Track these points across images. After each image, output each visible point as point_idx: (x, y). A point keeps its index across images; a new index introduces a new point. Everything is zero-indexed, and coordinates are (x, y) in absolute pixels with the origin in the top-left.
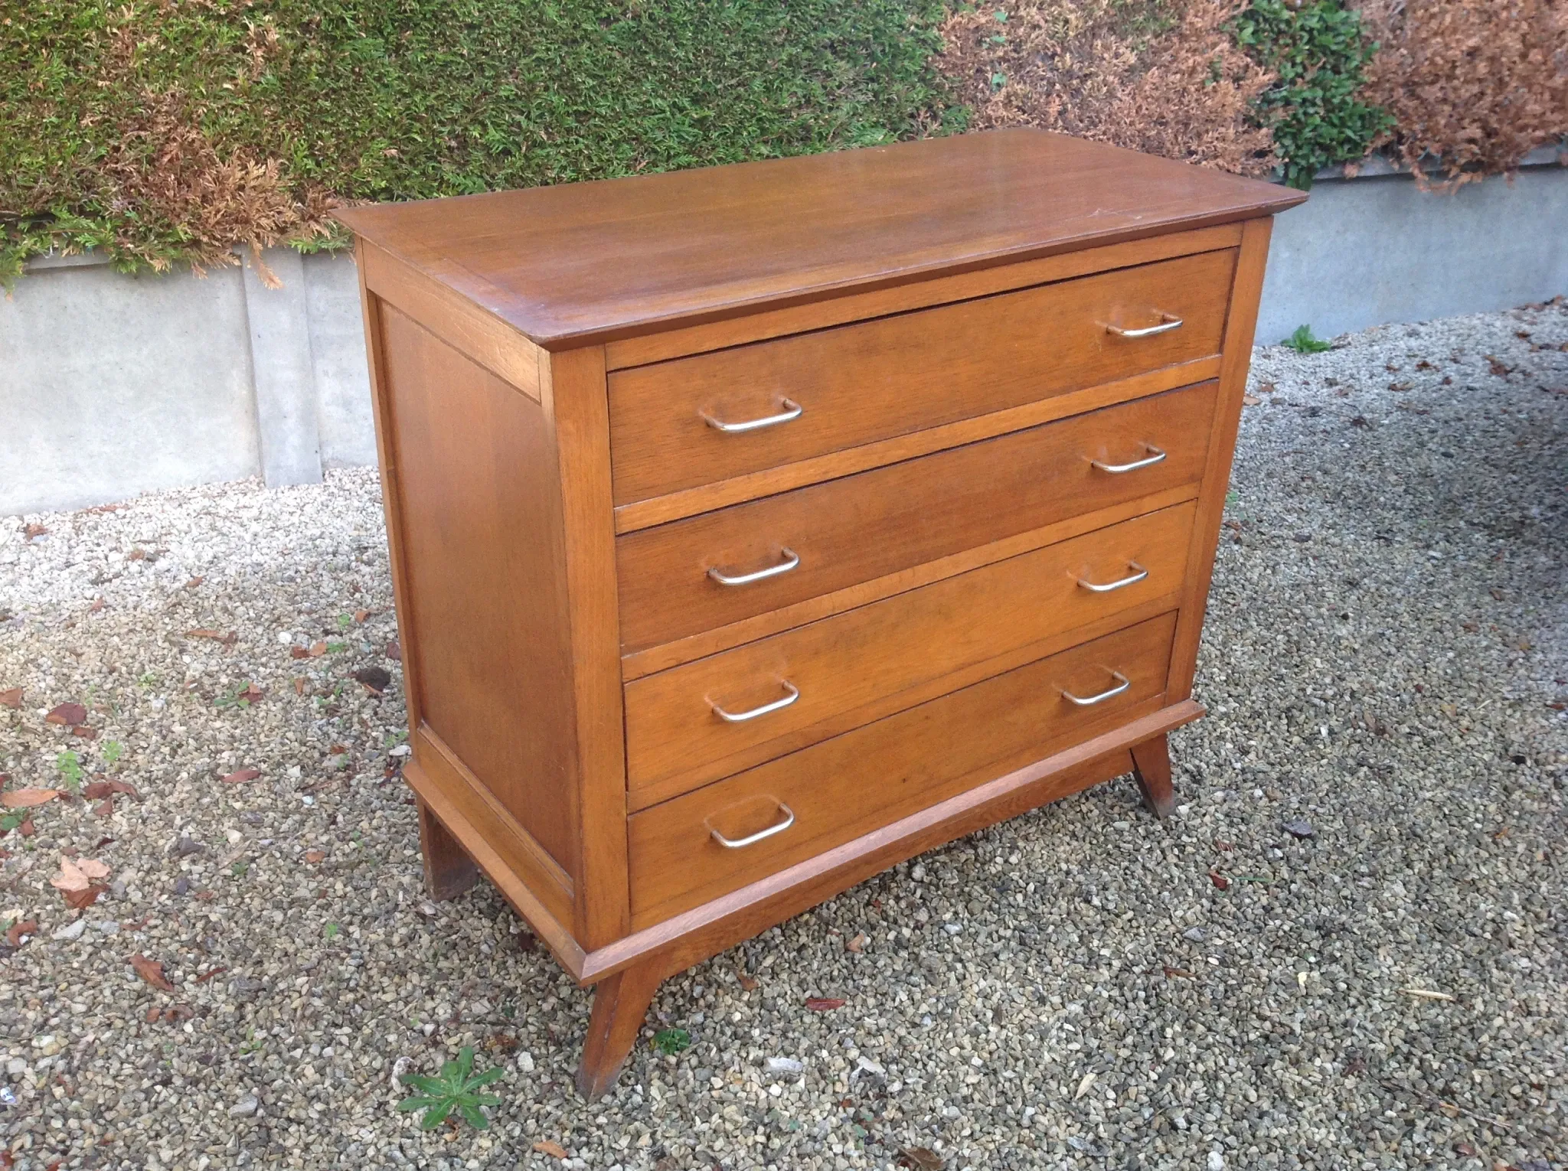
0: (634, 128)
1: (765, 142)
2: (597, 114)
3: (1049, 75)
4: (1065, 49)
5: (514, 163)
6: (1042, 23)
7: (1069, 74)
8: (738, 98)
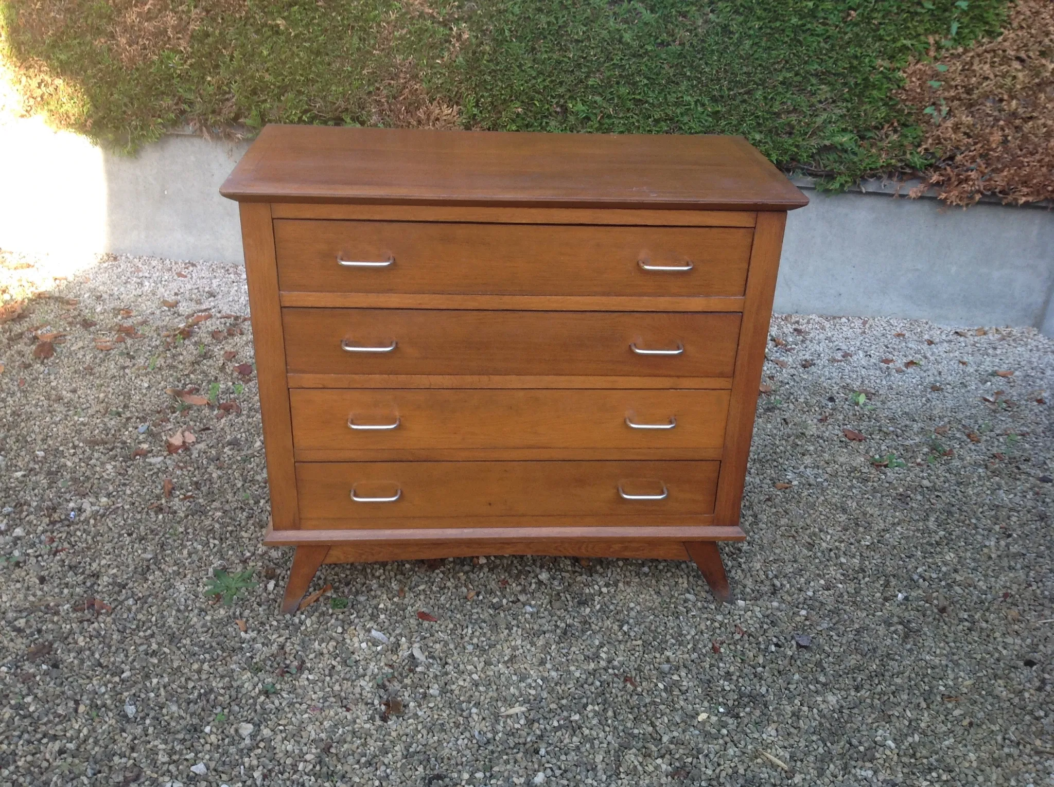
0: (670, 113)
1: (761, 132)
2: (647, 102)
3: (996, 113)
4: (1012, 97)
5: (592, 126)
6: (992, 76)
7: (1014, 114)
8: (744, 101)
